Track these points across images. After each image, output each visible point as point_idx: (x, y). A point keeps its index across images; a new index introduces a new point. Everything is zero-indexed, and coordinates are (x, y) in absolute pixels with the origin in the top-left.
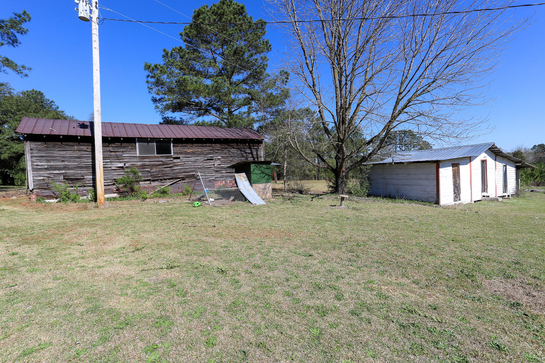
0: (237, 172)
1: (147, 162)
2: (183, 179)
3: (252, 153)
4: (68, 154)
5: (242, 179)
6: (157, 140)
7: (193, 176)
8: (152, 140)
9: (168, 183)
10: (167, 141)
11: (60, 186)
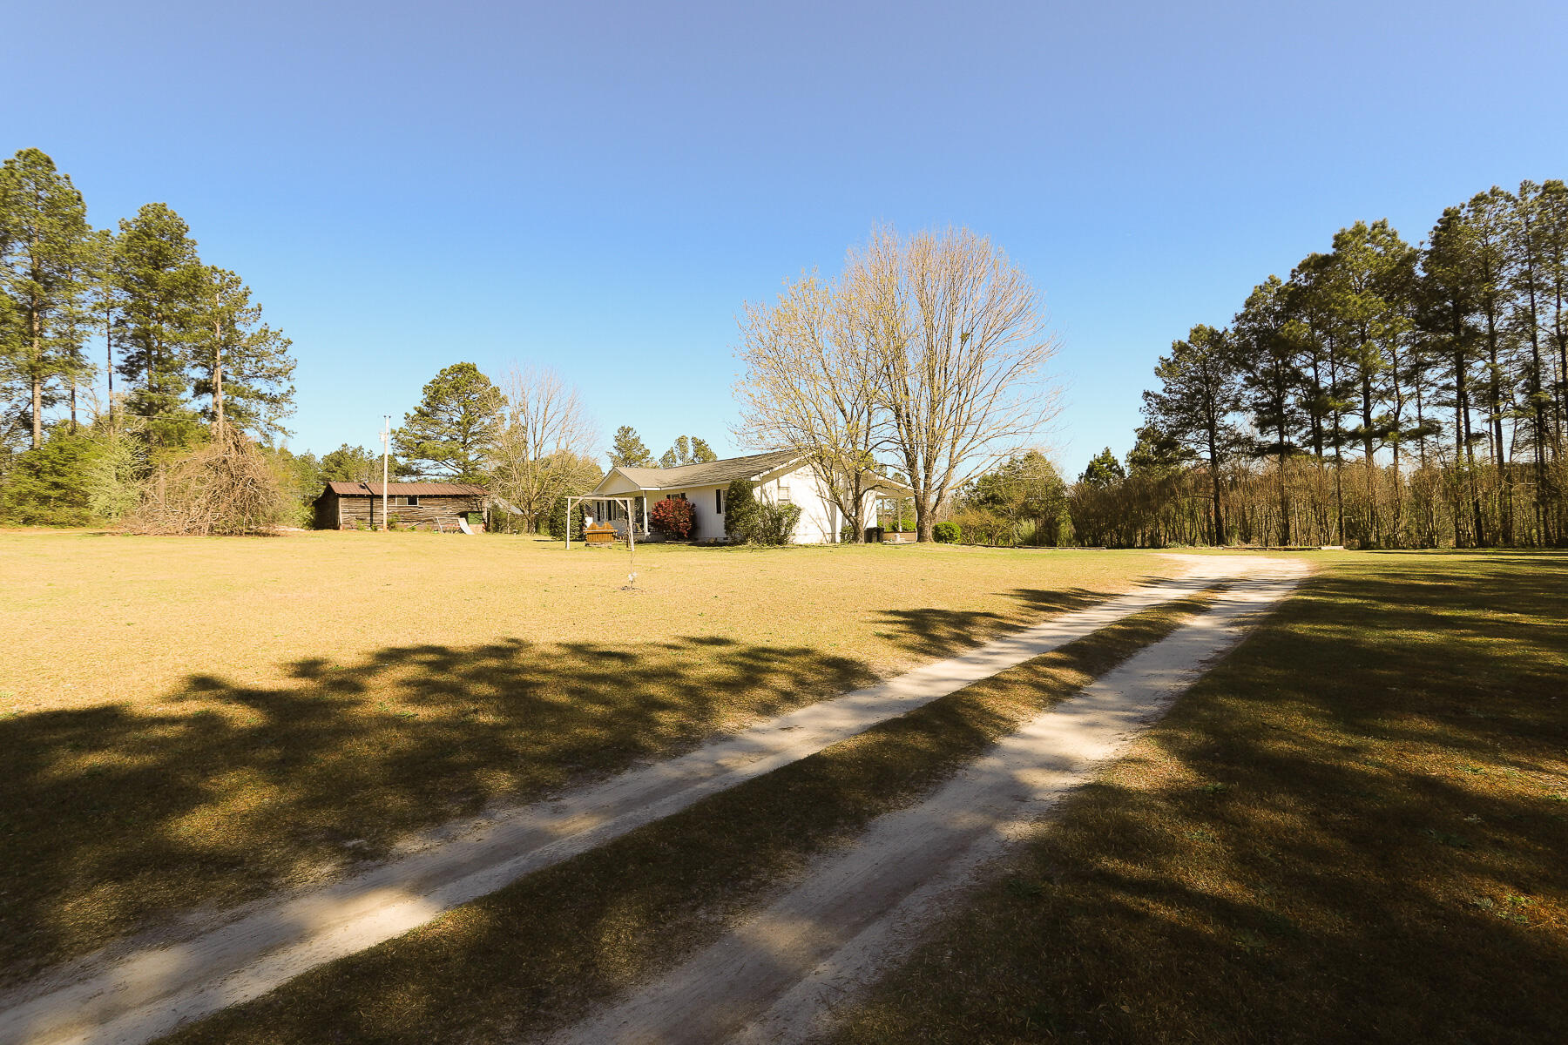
0: (461, 517)
1: (402, 510)
2: (425, 521)
3: (476, 504)
4: (358, 505)
5: (462, 522)
6: (409, 496)
7: (431, 520)
8: (406, 496)
9: (415, 523)
10: (415, 496)
11: (354, 522)
